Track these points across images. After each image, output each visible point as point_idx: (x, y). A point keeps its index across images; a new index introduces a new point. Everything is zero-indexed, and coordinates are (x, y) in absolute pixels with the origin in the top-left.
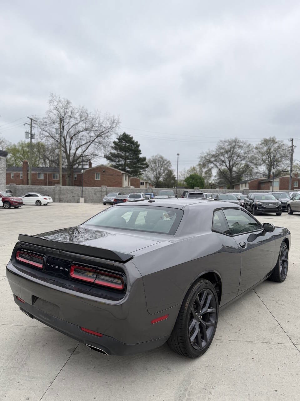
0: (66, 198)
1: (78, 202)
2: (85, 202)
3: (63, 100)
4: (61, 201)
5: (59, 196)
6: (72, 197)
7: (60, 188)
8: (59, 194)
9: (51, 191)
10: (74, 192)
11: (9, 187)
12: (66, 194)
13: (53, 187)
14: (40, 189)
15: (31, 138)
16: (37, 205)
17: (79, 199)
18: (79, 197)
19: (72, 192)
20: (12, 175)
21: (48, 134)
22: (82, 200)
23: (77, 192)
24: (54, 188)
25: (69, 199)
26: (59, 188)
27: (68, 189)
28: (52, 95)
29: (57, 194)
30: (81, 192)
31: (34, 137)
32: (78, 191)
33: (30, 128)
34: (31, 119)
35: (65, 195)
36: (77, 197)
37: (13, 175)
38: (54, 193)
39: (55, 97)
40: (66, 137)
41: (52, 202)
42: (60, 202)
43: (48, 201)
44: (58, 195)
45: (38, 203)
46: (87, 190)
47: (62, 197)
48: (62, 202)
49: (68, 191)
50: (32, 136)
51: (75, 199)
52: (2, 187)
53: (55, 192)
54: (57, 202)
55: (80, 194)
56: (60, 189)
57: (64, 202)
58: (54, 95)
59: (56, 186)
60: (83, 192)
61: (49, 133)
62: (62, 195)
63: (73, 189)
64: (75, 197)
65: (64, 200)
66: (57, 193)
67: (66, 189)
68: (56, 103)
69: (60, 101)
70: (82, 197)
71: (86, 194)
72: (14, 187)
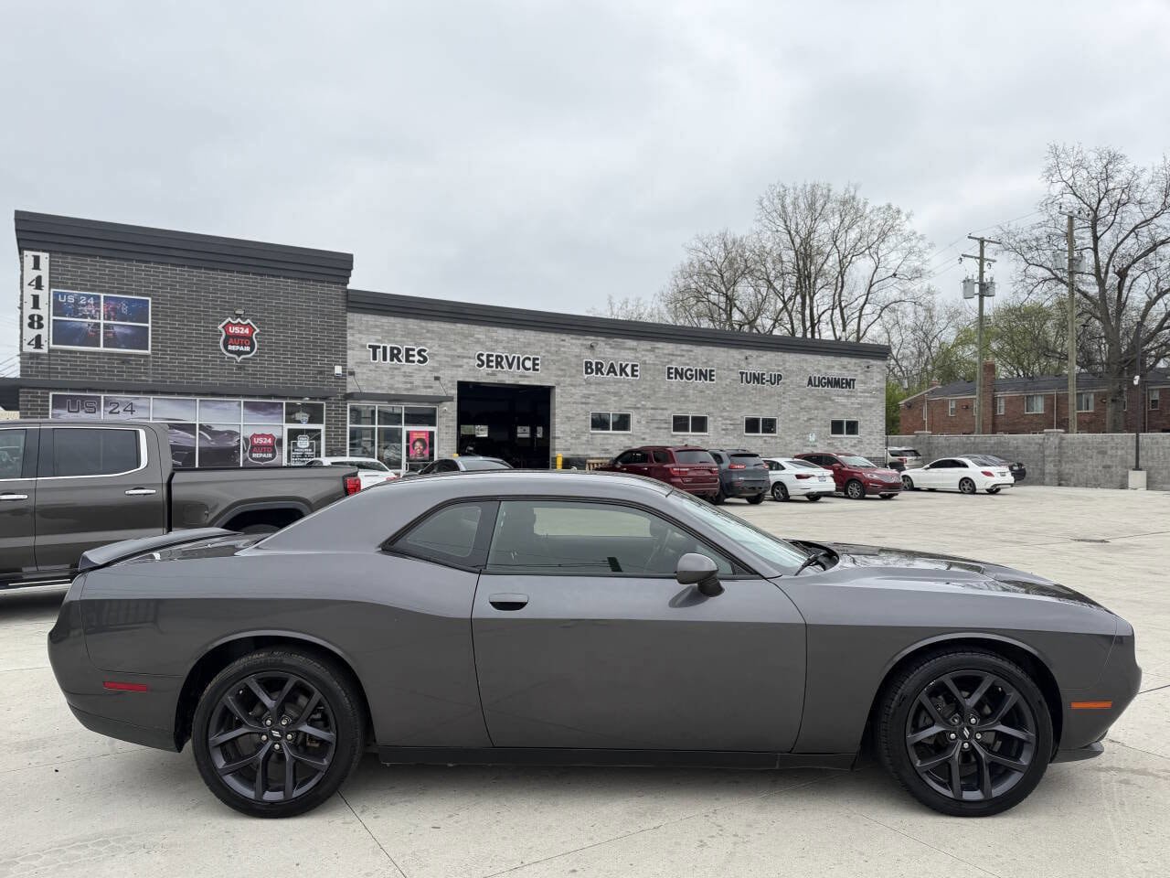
0: (1082, 470)
1: (1123, 486)
2: (1151, 485)
3: (1092, 156)
4: (1063, 482)
5: (1055, 466)
6: (1100, 468)
7: (1062, 439)
8: (1057, 458)
9: (1033, 448)
10: (1109, 452)
11: (913, 440)
12: (1081, 459)
13: (1038, 437)
14: (999, 443)
15: (981, 297)
16: (962, 493)
17: (1126, 476)
18: (1126, 467)
19: (1104, 453)
20: (952, 406)
21: (1047, 274)
22: (1137, 478)
23: (1119, 453)
24: (1041, 441)
25: (1091, 475)
26: (1057, 441)
27: (1086, 443)
28: (1055, 152)
29: (1050, 459)
30: (1134, 452)
31: (990, 290)
32: (1123, 449)
33: (978, 268)
34: (982, 241)
35: (1077, 461)
36: (1120, 470)
37: (954, 407)
38: (1041, 455)
39: (1063, 156)
40: (1107, 272)
41: (1012, 485)
42: (1060, 485)
43: (997, 480)
44: (1054, 461)
45: (967, 486)
46: (1157, 443)
47: (1066, 468)
48: (1068, 485)
49: (1088, 449)
50: (985, 289)
51: (1111, 477)
52: (874, 442)
53: (1043, 452)
54: (1051, 484)
55: (1129, 457)
56: (1060, 443)
57: (1075, 486)
58: (1060, 148)
59: (1047, 433)
60: (1142, 453)
61: (1050, 270)
62: (1066, 462)
63: (1106, 443)
64: (1113, 469)
65: (1074, 480)
66: (1049, 456)
67: (1080, 443)
68: (1067, 174)
69: (1080, 164)
70: (1137, 468)
71: (1152, 458)
72: (926, 441)
